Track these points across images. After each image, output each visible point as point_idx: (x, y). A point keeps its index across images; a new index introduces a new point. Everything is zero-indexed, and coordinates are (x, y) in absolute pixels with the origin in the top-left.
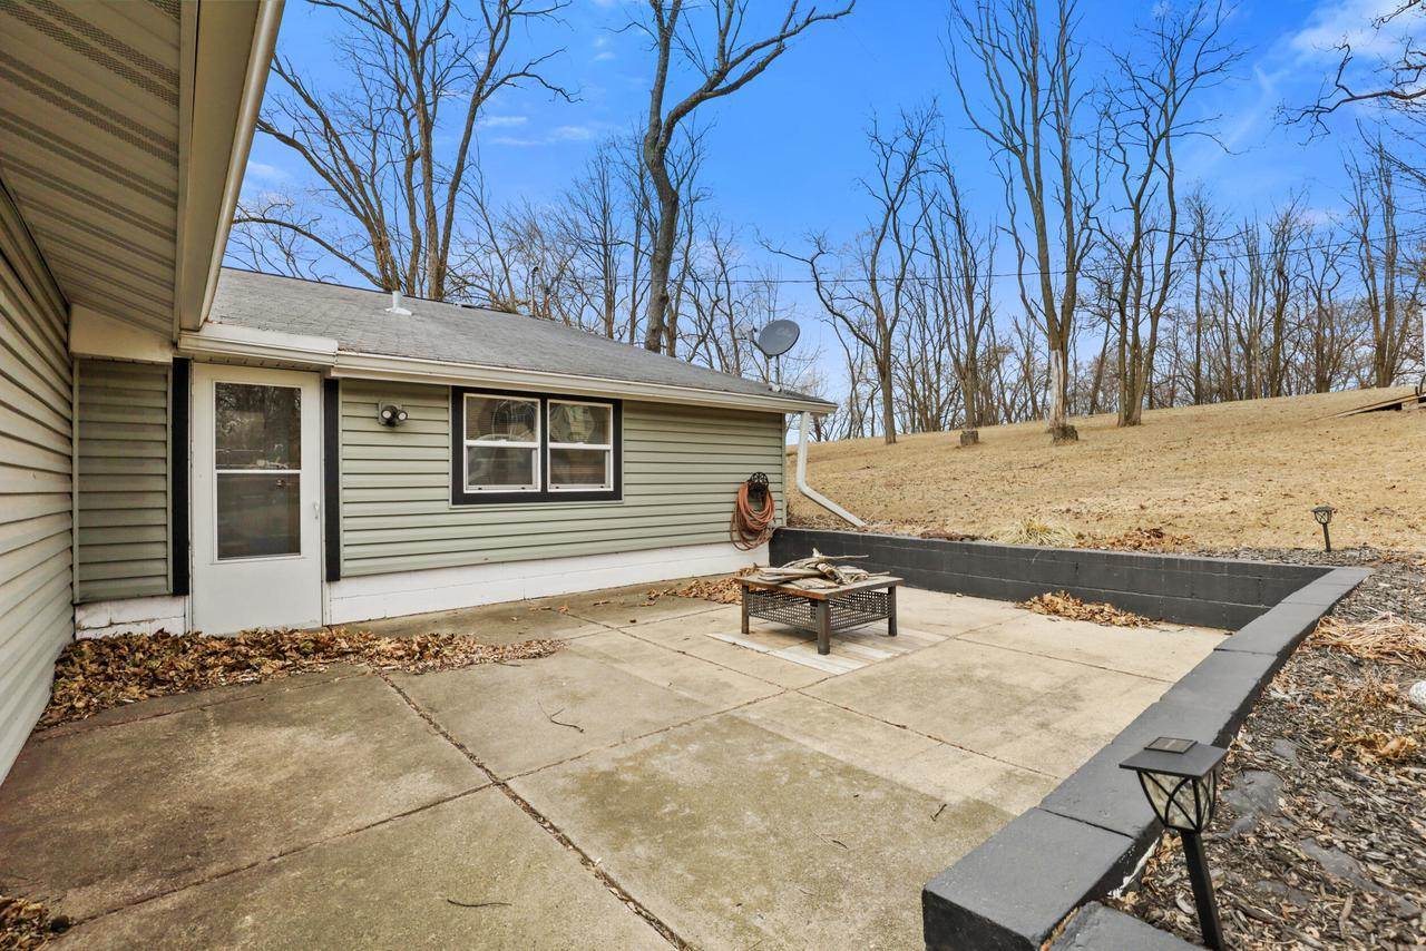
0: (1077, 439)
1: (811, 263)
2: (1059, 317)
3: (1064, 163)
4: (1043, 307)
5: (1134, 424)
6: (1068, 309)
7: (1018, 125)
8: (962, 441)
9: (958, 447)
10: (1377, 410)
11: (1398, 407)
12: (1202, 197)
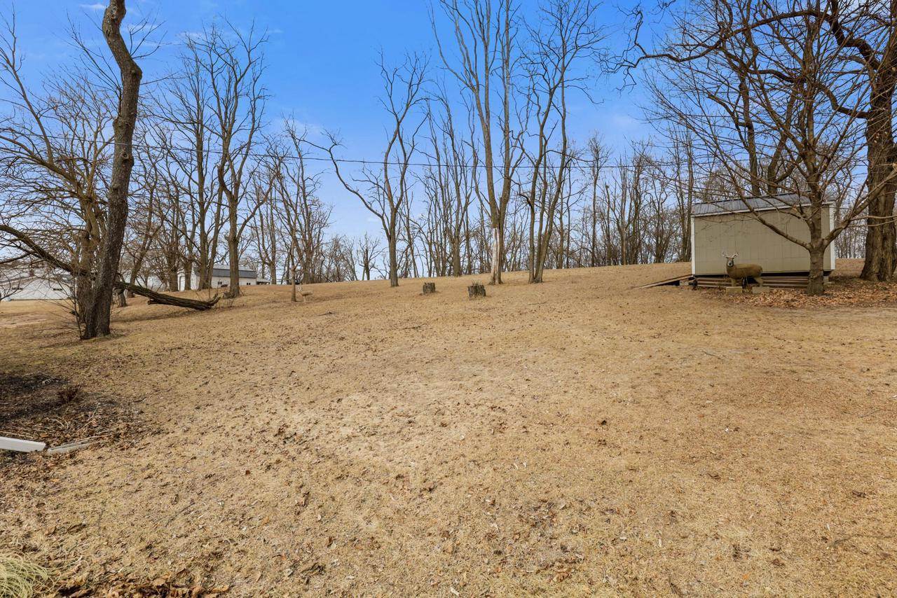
0: (485, 295)
1: (330, 151)
2: (498, 206)
3: (505, 102)
4: (488, 198)
5: (538, 282)
6: (505, 200)
7: (473, 70)
8: (424, 290)
9: (421, 294)
10: (666, 284)
11: (677, 283)
12: (598, 140)
